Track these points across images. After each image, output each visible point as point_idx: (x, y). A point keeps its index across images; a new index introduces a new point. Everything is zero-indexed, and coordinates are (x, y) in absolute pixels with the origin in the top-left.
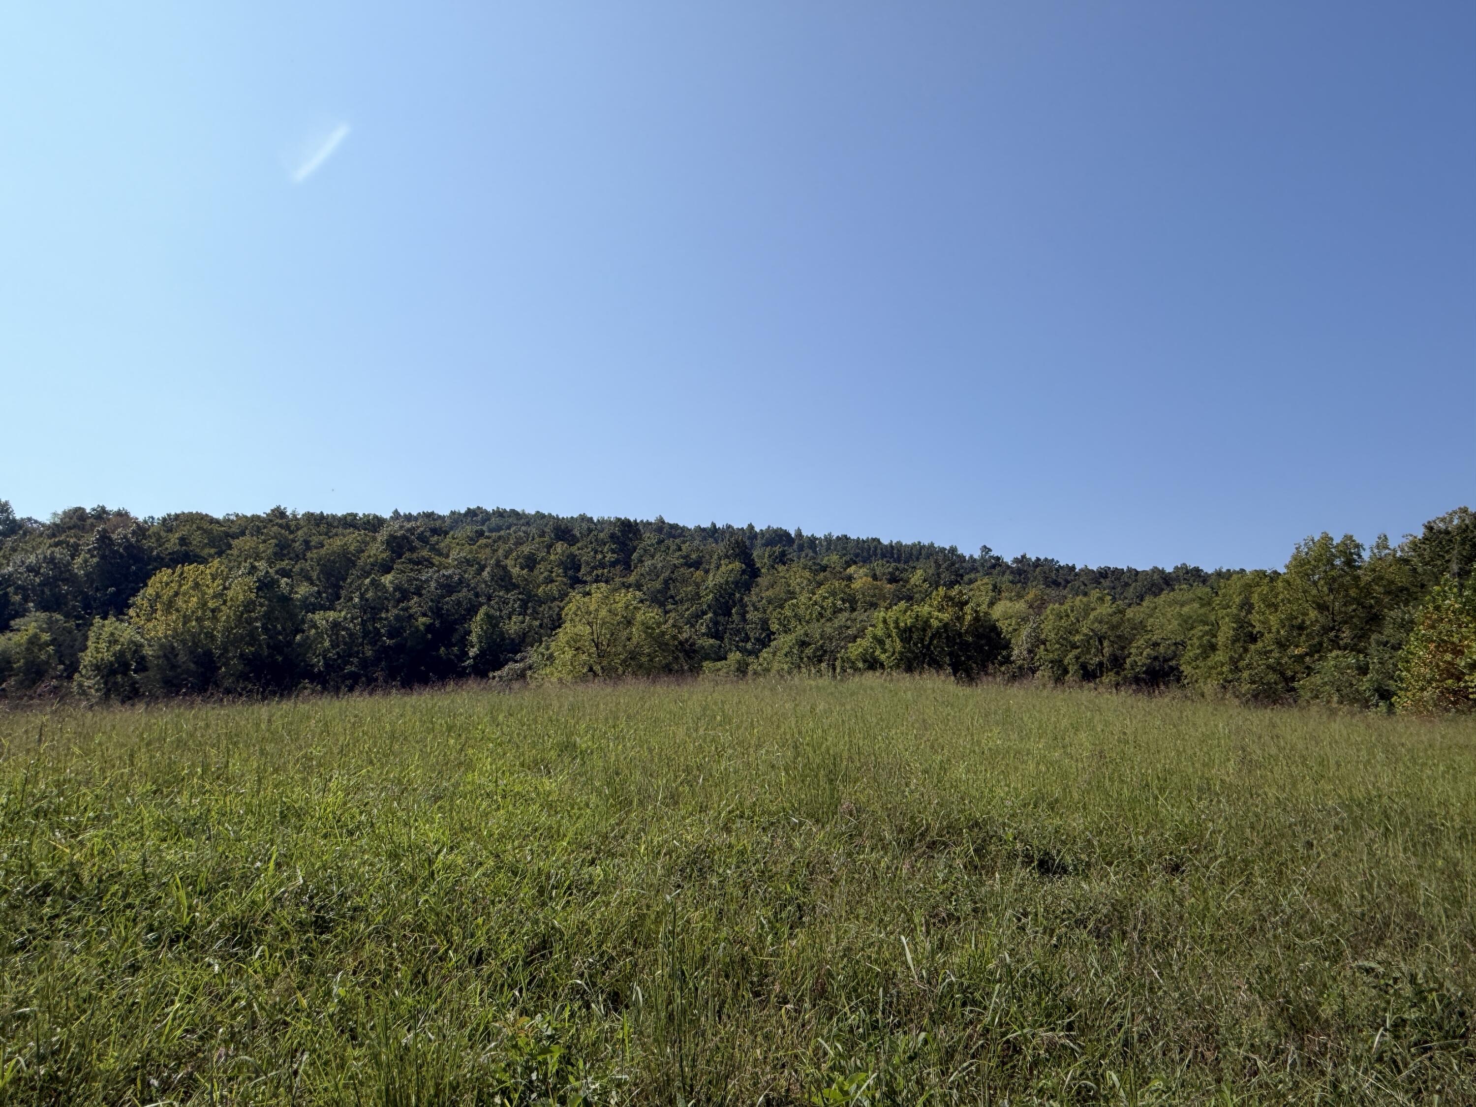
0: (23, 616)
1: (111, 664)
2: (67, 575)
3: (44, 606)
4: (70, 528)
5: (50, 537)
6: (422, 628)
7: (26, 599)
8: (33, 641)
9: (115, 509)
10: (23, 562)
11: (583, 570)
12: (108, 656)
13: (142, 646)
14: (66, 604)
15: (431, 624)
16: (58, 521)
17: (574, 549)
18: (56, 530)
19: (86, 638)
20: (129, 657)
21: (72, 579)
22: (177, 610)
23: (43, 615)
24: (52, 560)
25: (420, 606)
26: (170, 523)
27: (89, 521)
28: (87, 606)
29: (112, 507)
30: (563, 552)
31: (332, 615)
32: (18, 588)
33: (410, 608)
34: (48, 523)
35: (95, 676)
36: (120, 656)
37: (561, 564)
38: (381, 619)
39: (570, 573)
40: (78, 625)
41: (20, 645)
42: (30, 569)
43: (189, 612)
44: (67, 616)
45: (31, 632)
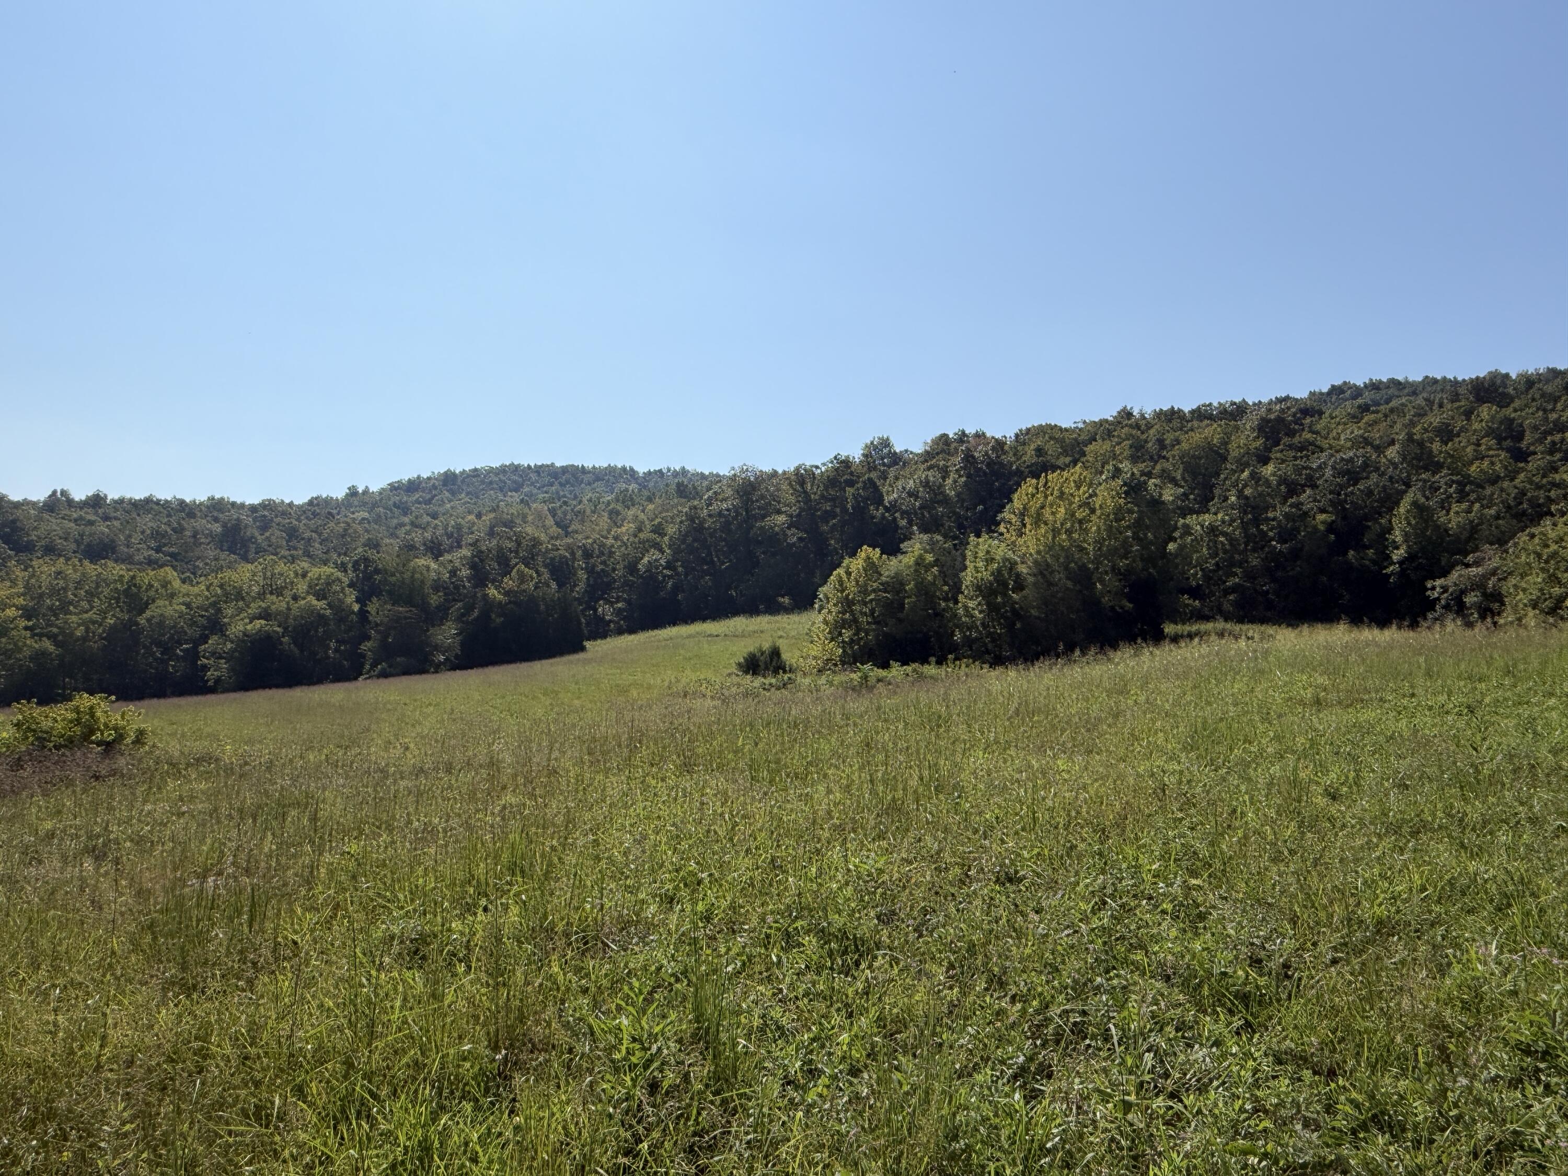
0: (910, 539)
1: (991, 584)
2: (940, 497)
3: (925, 529)
4: (938, 454)
5: (923, 463)
6: (1322, 527)
7: (910, 523)
8: (919, 562)
9: (974, 432)
10: (904, 488)
11: (1528, 438)
12: (987, 575)
13: (1016, 563)
14: (942, 525)
15: (1333, 522)
16: (928, 448)
17: (1508, 412)
18: (928, 456)
19: (964, 557)
20: (1006, 576)
21: (946, 501)
22: (1046, 523)
23: (925, 537)
24: (926, 484)
25: (1315, 500)
26: (1024, 437)
27: (953, 445)
28: (960, 527)
29: (970, 430)
30: (1493, 417)
31: (1207, 519)
32: (904, 513)
33: (1302, 504)
34: (920, 452)
35: (977, 597)
36: (998, 574)
37: (1490, 432)
38: (1268, 519)
39: (1508, 443)
40: (955, 545)
41: (910, 567)
42: (910, 494)
43: (1058, 525)
44: (945, 536)
45: (916, 553)
